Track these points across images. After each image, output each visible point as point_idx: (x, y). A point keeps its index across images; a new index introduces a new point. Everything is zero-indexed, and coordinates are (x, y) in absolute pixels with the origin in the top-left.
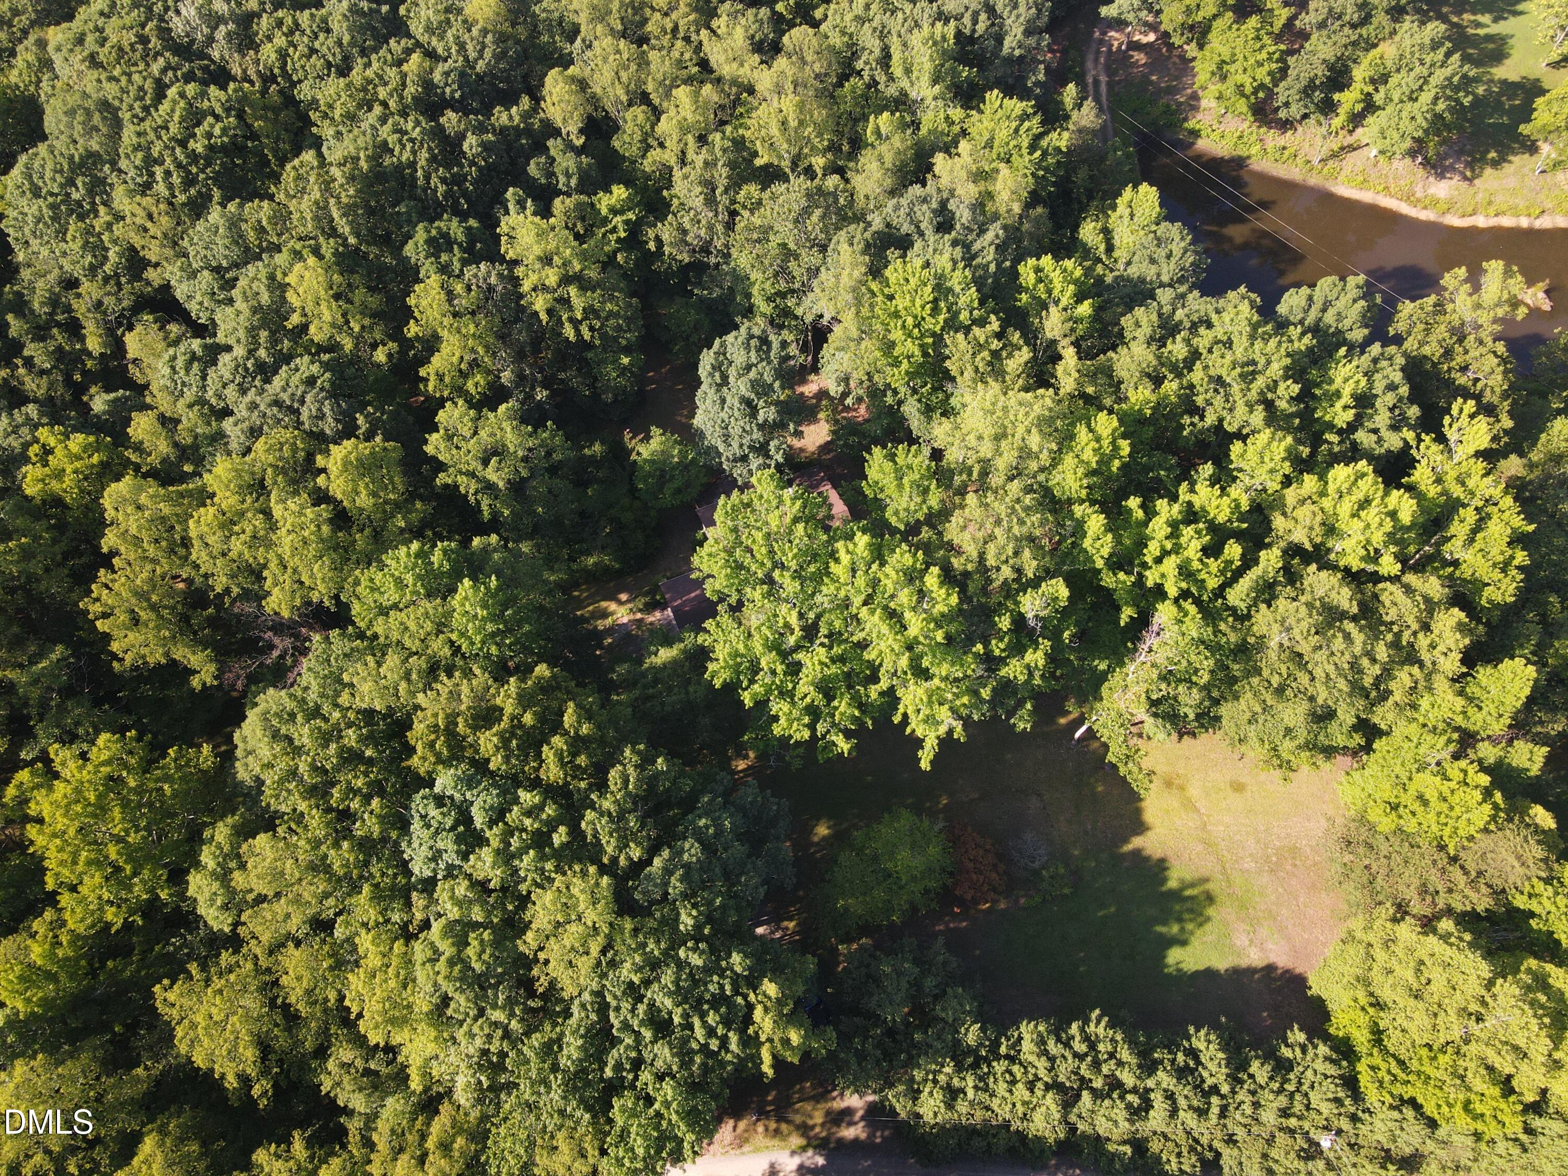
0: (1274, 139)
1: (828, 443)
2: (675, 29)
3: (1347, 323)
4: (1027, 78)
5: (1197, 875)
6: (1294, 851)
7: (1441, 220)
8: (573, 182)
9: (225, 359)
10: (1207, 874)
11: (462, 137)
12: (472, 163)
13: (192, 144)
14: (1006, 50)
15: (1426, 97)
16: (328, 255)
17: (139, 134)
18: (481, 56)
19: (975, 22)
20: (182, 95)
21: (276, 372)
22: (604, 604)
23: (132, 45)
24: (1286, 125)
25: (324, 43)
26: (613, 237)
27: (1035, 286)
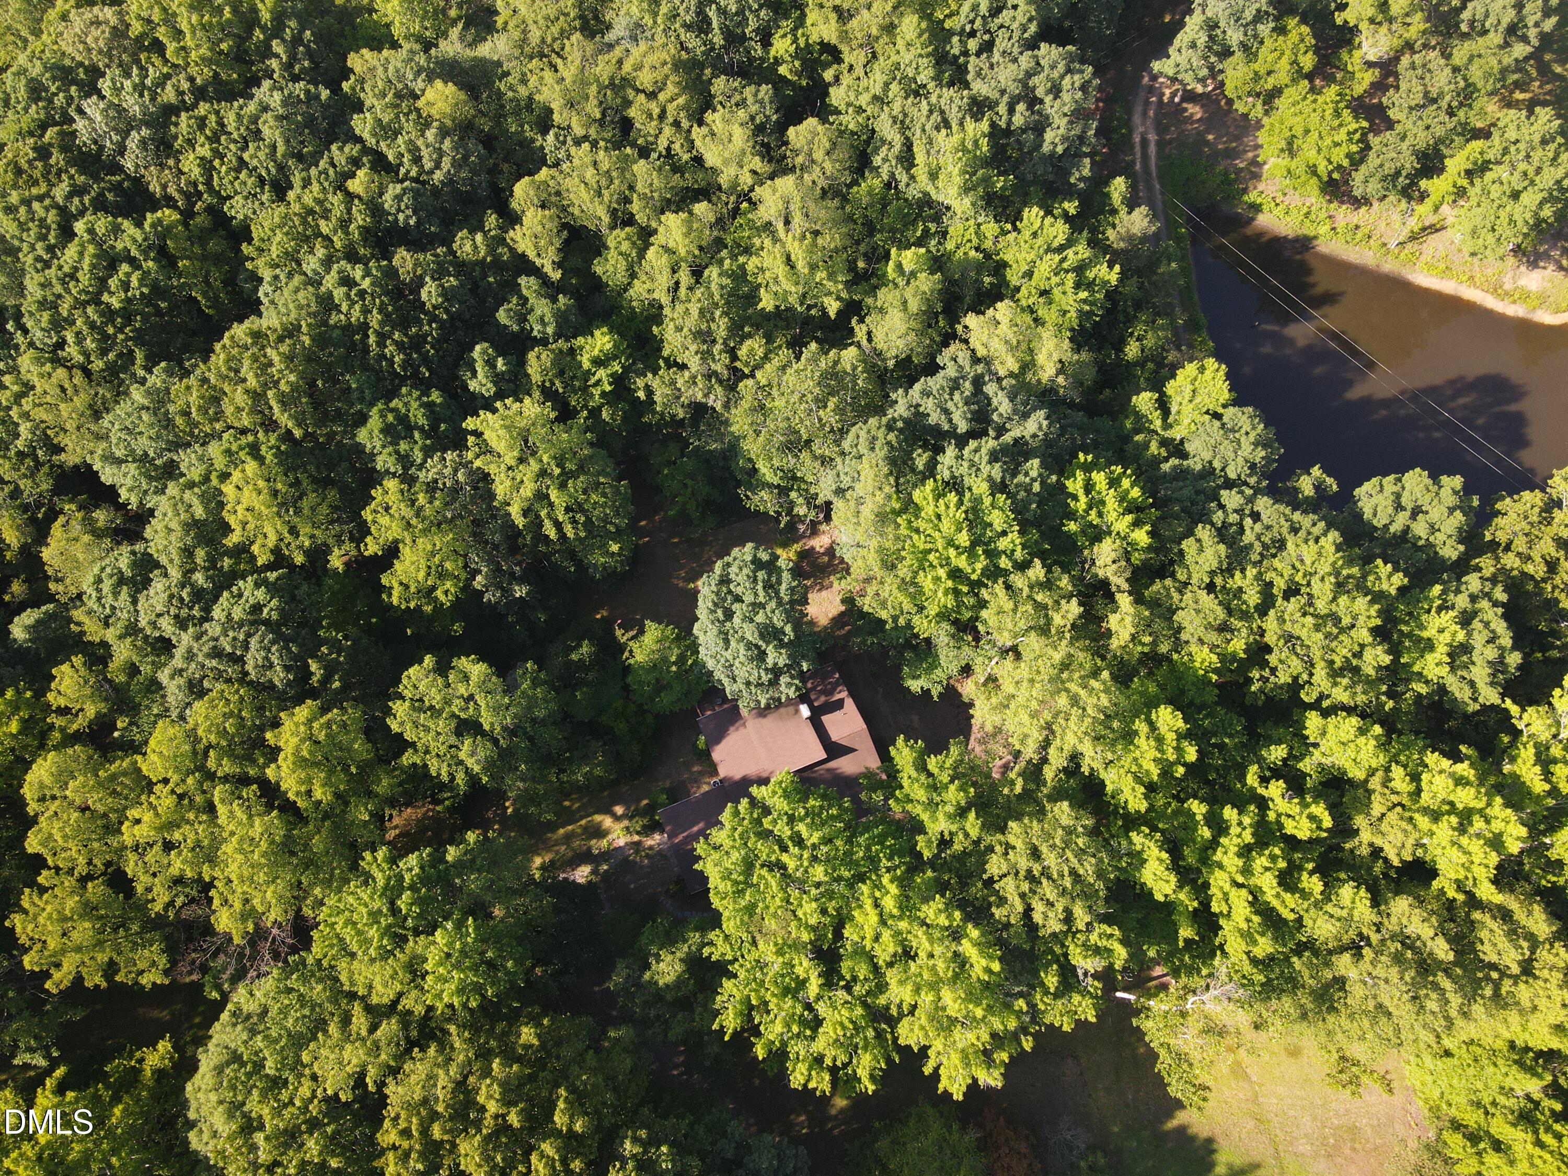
0: (1344, 215)
1: (842, 614)
2: (662, 116)
3: (1440, 537)
4: (1070, 174)
5: (1247, 1160)
6: (1353, 1130)
7: (1530, 316)
8: (550, 330)
9: (158, 586)
10: (1258, 1159)
11: (419, 283)
12: (433, 318)
13: (105, 297)
14: (1046, 148)
15: (1530, 199)
16: (269, 457)
17: (43, 286)
18: (438, 166)
19: (1011, 111)
20: (91, 231)
21: (216, 599)
22: (598, 818)
23: (30, 162)
24: (1359, 202)
25: (255, 156)
26: (597, 392)
27: (1087, 511)
